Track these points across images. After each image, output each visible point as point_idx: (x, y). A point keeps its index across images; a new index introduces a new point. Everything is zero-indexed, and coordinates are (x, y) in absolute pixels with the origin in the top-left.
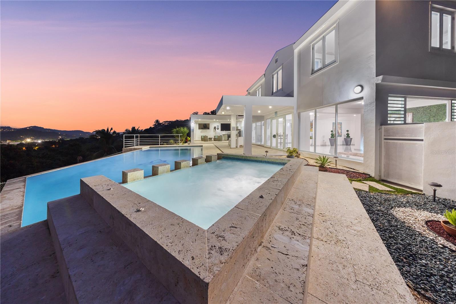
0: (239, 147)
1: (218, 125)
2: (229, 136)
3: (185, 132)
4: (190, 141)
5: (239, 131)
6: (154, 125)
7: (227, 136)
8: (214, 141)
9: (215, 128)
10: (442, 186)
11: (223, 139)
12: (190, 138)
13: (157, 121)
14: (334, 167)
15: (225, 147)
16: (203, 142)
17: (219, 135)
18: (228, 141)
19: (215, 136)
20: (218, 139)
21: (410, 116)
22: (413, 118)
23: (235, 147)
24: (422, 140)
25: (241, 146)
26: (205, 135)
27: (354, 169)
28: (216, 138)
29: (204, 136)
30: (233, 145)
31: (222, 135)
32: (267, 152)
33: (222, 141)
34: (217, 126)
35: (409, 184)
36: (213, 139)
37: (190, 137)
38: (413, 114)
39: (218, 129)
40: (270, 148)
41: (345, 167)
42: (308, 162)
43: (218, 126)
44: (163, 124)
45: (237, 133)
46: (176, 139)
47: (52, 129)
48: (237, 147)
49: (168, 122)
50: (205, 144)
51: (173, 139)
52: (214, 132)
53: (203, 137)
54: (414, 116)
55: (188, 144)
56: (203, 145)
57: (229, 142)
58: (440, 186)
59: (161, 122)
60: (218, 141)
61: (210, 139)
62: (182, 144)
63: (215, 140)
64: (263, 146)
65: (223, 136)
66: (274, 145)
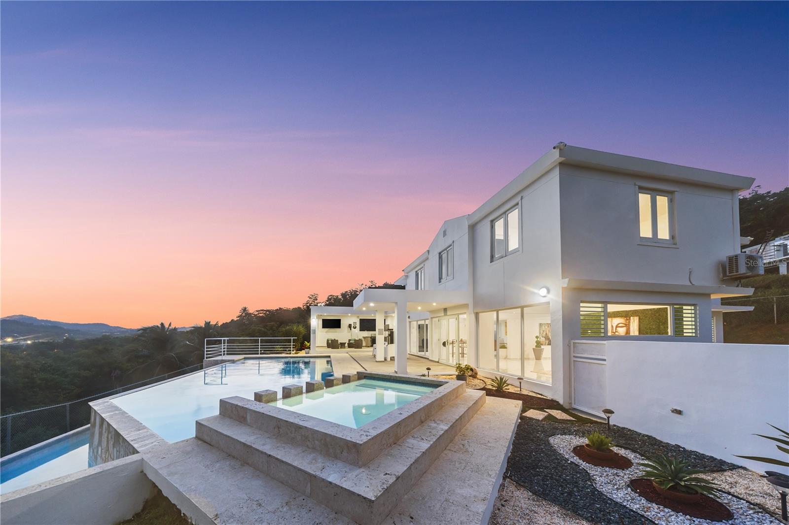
0: (389, 359)
1: (355, 320)
2: (373, 341)
3: (300, 333)
4: (309, 348)
5: (391, 332)
6: (239, 317)
7: (369, 339)
8: (349, 347)
9: (350, 326)
10: (614, 413)
11: (364, 344)
12: (309, 344)
13: (245, 309)
14: (517, 391)
15: (366, 359)
16: (330, 349)
17: (356, 339)
18: (371, 349)
19: (350, 340)
20: (356, 344)
21: (636, 321)
22: (639, 324)
23: (383, 360)
24: (605, 360)
25: (392, 359)
26: (333, 338)
27: (542, 395)
28: (352, 343)
29: (332, 340)
30: (380, 357)
31: (361, 337)
32: (429, 369)
33: (361, 348)
34: (354, 322)
35: (599, 412)
36: (346, 345)
37: (309, 341)
38: (639, 319)
39: (355, 328)
40: (438, 362)
41: (532, 391)
42: (485, 385)
43: (356, 323)
44: (254, 314)
45: (387, 335)
46: (285, 345)
47: (52, 320)
48: (385, 359)
49: (265, 312)
50: (334, 354)
51: (280, 345)
52: (348, 332)
53: (330, 342)
54: (641, 321)
55: (306, 353)
56: (331, 355)
57: (374, 350)
58: (612, 412)
59: (251, 312)
60: (355, 348)
61: (342, 345)
62: (296, 353)
63: (351, 345)
64: (428, 359)
65: (363, 340)
66: (444, 357)
